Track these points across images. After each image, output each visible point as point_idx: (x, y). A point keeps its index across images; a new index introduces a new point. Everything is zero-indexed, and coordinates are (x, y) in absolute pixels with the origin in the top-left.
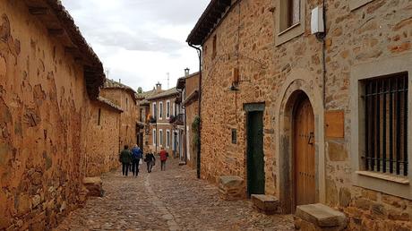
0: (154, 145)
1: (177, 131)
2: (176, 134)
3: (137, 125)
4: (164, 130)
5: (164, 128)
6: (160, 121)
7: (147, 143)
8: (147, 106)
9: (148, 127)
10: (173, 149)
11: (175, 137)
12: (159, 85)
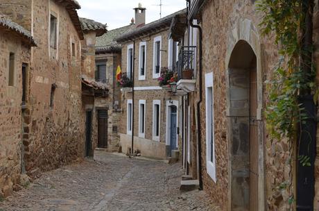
0: (130, 133)
1: (176, 103)
2: (173, 109)
3: (85, 86)
4: (149, 101)
5: (150, 96)
6: (142, 83)
7: (115, 128)
8: (116, 52)
9: (118, 96)
10: (167, 143)
11: (173, 117)
12: (140, 11)
